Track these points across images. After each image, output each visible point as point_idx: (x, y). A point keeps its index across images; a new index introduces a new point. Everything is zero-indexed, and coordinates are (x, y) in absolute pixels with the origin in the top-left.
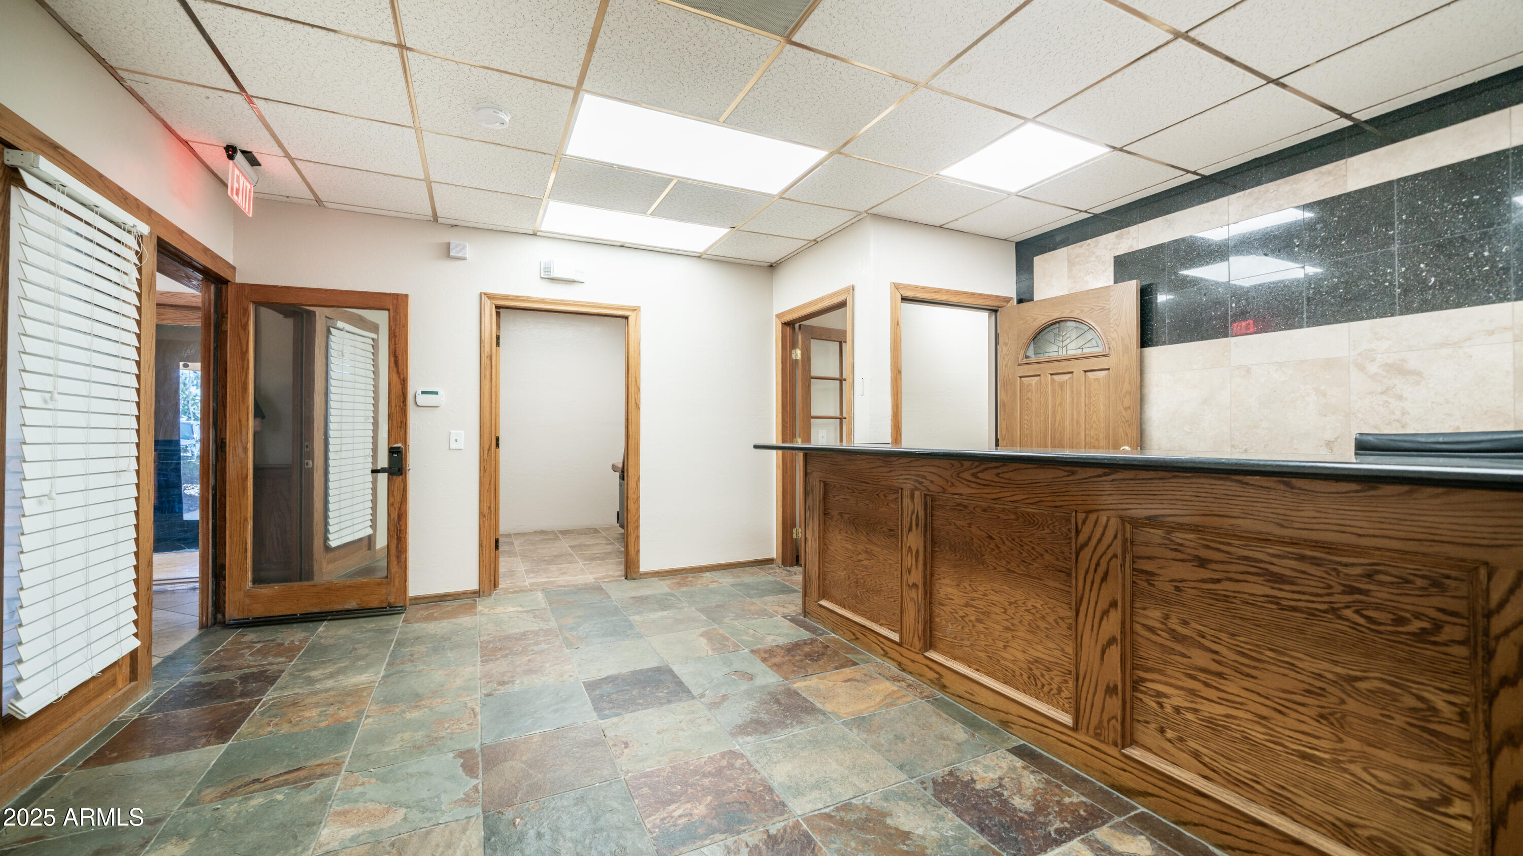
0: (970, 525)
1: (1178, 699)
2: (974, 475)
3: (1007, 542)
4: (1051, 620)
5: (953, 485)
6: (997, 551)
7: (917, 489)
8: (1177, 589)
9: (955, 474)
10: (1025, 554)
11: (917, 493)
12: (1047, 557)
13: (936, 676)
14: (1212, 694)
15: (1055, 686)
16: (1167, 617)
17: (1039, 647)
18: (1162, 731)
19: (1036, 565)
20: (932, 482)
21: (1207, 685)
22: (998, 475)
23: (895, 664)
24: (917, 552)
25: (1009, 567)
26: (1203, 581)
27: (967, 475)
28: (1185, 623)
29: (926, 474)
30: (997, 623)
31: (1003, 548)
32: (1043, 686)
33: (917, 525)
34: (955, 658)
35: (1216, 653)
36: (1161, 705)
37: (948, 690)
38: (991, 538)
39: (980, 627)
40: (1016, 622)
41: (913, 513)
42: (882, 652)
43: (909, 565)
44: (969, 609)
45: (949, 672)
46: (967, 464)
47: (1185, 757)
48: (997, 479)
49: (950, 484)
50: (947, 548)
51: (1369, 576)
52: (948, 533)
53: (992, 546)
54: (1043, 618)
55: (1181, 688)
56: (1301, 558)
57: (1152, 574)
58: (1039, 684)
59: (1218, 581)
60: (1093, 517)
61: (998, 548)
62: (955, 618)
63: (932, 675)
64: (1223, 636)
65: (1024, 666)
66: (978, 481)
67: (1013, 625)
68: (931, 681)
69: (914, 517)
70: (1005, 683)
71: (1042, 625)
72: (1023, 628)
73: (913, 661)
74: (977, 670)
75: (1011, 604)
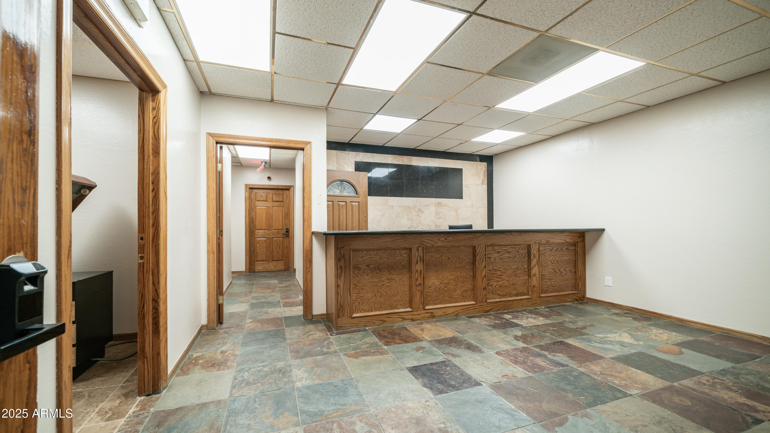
0: (442, 256)
1: (495, 284)
2: (445, 239)
3: (455, 259)
4: (468, 277)
5: (437, 243)
6: (451, 262)
7: (420, 246)
8: (495, 259)
9: (437, 240)
10: (460, 261)
11: (420, 248)
12: (467, 260)
13: (430, 314)
14: (501, 280)
15: (469, 295)
16: (493, 266)
17: (465, 287)
18: (492, 293)
19: (463, 263)
20: (427, 243)
21: (500, 278)
22: (453, 238)
23: (410, 321)
24: (421, 271)
25: (456, 266)
26: (499, 256)
27: (443, 239)
28: (496, 266)
29: (424, 240)
30: (452, 285)
31: (454, 261)
32: (466, 297)
33: (420, 261)
34: (436, 304)
35: (501, 271)
36: (492, 287)
37: (436, 316)
38: (449, 258)
39: (446, 289)
40: (458, 282)
41: (418, 256)
42: (402, 319)
43: (417, 277)
44: (442, 285)
45: (435, 310)
46: (442, 235)
47: (497, 296)
48: (453, 239)
49: (435, 243)
50: (432, 266)
51: (519, 249)
52: (433, 261)
53: (450, 261)
54: (466, 278)
55: (495, 281)
56: (512, 248)
57: (490, 257)
58: (465, 297)
59: (501, 256)
60: (480, 246)
61: (452, 261)
62: (436, 290)
63: (429, 315)
64: (502, 267)
65: (460, 294)
66: (447, 240)
67: (457, 283)
68: (428, 317)
69: (419, 258)
70: (455, 303)
71: (465, 280)
72: (460, 283)
73: (419, 315)
74: (445, 304)
75: (456, 277)
